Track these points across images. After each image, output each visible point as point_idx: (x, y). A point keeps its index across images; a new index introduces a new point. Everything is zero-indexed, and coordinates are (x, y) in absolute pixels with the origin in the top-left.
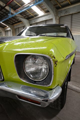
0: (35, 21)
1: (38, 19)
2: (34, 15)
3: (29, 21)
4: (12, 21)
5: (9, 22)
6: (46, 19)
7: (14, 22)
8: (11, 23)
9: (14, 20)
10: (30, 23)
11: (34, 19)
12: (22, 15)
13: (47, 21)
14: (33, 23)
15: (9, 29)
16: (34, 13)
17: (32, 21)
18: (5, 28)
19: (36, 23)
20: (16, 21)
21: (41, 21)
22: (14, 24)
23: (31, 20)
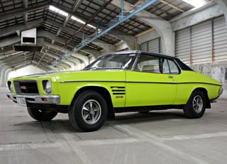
0: (185, 24)
1: (191, 17)
2: (182, 9)
3: (171, 23)
4: (131, 27)
5: (125, 30)
6: (213, 16)
7: (136, 29)
8: (131, 32)
9: (136, 24)
10: (173, 28)
11: (183, 18)
12: (152, 13)
13: (215, 20)
14: (181, 27)
15: (125, 46)
16: (181, 4)
17: (178, 23)
18: (116, 45)
19: (188, 27)
20: (142, 26)
21: (199, 21)
22: (137, 33)
23: (176, 21)
